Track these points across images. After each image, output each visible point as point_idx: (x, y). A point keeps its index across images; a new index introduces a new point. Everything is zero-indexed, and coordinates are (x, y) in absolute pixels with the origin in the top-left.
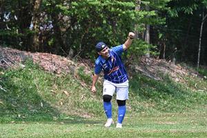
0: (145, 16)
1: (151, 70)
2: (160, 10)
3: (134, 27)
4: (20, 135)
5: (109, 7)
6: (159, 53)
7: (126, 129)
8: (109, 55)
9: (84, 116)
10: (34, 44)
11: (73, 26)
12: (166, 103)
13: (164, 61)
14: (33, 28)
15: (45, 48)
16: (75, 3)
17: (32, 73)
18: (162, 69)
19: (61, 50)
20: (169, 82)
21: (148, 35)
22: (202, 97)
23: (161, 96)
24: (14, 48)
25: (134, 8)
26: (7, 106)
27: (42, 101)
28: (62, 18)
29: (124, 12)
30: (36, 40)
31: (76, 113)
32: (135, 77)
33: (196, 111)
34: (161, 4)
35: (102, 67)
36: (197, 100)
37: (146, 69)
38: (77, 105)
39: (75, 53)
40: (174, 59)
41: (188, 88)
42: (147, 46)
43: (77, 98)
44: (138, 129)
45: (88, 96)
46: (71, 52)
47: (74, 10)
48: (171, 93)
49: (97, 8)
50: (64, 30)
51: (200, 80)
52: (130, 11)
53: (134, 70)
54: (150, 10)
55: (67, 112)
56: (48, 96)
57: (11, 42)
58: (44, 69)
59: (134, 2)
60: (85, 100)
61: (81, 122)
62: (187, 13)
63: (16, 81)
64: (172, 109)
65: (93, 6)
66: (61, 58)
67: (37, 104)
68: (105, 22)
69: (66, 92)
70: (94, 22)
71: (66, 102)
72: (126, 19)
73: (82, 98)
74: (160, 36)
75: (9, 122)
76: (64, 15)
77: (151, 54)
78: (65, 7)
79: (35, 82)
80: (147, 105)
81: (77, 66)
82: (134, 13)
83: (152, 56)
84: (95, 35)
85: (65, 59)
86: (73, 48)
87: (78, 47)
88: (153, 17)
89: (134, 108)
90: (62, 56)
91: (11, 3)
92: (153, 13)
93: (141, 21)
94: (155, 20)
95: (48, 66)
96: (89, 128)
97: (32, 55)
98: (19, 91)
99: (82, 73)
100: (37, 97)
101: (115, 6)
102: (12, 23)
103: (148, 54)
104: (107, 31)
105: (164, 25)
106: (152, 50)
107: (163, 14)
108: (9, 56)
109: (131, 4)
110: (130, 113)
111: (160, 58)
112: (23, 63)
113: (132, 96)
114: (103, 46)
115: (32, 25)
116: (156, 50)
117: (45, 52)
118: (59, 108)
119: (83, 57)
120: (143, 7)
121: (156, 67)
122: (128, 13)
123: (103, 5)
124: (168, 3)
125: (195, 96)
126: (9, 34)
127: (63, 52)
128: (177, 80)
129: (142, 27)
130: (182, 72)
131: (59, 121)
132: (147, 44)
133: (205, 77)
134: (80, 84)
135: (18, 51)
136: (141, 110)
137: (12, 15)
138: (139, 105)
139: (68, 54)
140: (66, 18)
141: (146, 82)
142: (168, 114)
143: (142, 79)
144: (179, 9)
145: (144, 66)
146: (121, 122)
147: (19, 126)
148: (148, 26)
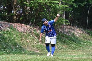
0: (63, 7)
1: (66, 31)
2: (70, 5)
3: (58, 12)
4: (8, 60)
5: (47, 3)
6: (69, 23)
7: (55, 57)
8: (48, 24)
9: (36, 51)
10: (14, 20)
11: (31, 12)
12: (72, 45)
13: (72, 27)
14: (13, 12)
15: (19, 21)
16: (32, 2)
17: (13, 32)
18: (71, 31)
19: (26, 22)
20: (74, 36)
21: (64, 15)
22: (89, 43)
23: (70, 42)
24: (5, 21)
25: (58, 4)
26: (2, 47)
27: (18, 45)
28: (26, 8)
29: (54, 5)
30: (15, 18)
31: (32, 50)
32: (59, 34)
33: (86, 49)
34: (70, 2)
35: (44, 30)
36: (86, 44)
37: (63, 31)
38: (33, 46)
39: (32, 24)
40: (76, 26)
41: (82, 39)
42: (64, 20)
43: (33, 43)
44: (60, 57)
45: (38, 42)
46: (31, 23)
47: (32, 4)
48: (75, 41)
49: (42, 3)
50: (27, 13)
51: (88, 35)
52: (56, 5)
53: (58, 31)
54: (65, 5)
55: (28, 50)
56: (20, 42)
57: (4, 18)
58: (18, 31)
59: (58, 1)
60: (37, 44)
61: (35, 54)
62: (82, 6)
63: (6, 36)
64: (75, 48)
65: (40, 3)
66: (26, 26)
67: (15, 46)
68: (45, 10)
69: (28, 41)
70: (41, 10)
71: (28, 45)
72: (55, 8)
73: (35, 43)
74: (70, 16)
75: (3, 54)
76: (27, 7)
77: (66, 24)
78: (28, 3)
79: (14, 36)
80: (64, 46)
81: (33, 29)
82: (58, 6)
83: (66, 25)
84: (41, 15)
85: (28, 26)
86: (31, 21)
87: (33, 21)
88: (67, 7)
89: (58, 48)
90: (26, 25)
91: (4, 1)
92: (67, 6)
93: (62, 9)
94: (67, 9)
95: (20, 29)
96: (39, 57)
97: (13, 24)
98: (7, 40)
99: (35, 32)
100: (15, 43)
101: (50, 3)
102: (4, 10)
103: (64, 24)
104: (46, 14)
105: (72, 11)
106: (66, 22)
107: (71, 6)
108: (3, 25)
109: (57, 2)
110: (57, 50)
111: (70, 26)
112: (9, 28)
113: (58, 42)
114: (46, 20)
115: (13, 11)
116: (68, 22)
117: (19, 23)
118: (25, 48)
119: (36, 25)
120: (62, 3)
121: (68, 30)
122: (55, 6)
123: (45, 2)
124: (73, 1)
125: (85, 43)
126: (3, 15)
127: (27, 23)
128: (77, 35)
129: (62, 12)
130: (80, 32)
131: (25, 53)
132: (64, 19)
133: (90, 34)
134: (34, 37)
135: (7, 23)
136: (62, 48)
137: (4, 7)
138: (61, 46)
139: (29, 24)
140: (28, 8)
141: (64, 36)
142: (73, 50)
143: (62, 35)
144: (78, 4)
145: (63, 29)
146: (53, 54)
147: (7, 56)
148: (65, 11)
